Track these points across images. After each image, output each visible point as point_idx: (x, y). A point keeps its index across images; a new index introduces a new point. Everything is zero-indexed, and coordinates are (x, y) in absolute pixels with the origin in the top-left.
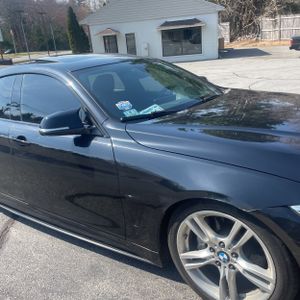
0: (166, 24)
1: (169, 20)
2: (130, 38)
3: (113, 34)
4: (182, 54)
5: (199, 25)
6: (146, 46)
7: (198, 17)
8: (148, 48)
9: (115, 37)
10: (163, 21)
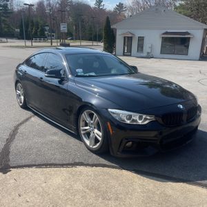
0: (167, 33)
1: (169, 31)
2: (141, 39)
3: (130, 36)
4: (174, 54)
5: (188, 36)
6: (150, 46)
7: (189, 31)
8: (151, 48)
9: (131, 37)
10: (164, 31)
